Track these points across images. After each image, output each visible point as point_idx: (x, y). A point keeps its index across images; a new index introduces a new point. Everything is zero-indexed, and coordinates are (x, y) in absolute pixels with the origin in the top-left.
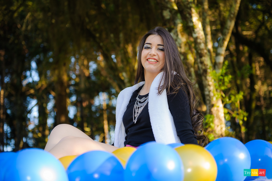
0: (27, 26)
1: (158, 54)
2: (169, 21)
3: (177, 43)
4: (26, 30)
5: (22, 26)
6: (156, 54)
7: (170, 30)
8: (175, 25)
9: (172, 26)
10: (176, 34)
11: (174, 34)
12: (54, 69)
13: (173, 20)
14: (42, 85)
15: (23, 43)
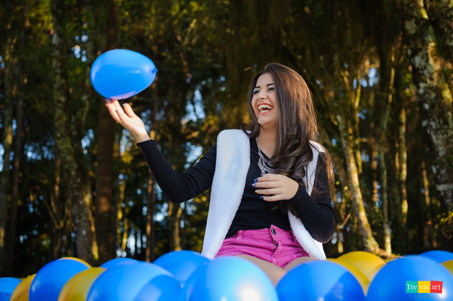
0: (191, 40)
1: (268, 97)
2: (414, 37)
3: (426, 72)
4: (190, 45)
5: (183, 39)
6: (265, 97)
7: (415, 52)
8: (425, 44)
9: (420, 46)
10: (425, 59)
11: (422, 58)
12: (233, 106)
13: (420, 35)
14: (210, 127)
15: (185, 63)
